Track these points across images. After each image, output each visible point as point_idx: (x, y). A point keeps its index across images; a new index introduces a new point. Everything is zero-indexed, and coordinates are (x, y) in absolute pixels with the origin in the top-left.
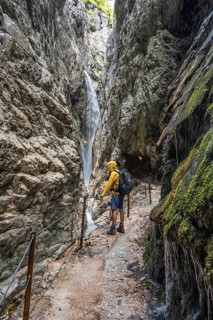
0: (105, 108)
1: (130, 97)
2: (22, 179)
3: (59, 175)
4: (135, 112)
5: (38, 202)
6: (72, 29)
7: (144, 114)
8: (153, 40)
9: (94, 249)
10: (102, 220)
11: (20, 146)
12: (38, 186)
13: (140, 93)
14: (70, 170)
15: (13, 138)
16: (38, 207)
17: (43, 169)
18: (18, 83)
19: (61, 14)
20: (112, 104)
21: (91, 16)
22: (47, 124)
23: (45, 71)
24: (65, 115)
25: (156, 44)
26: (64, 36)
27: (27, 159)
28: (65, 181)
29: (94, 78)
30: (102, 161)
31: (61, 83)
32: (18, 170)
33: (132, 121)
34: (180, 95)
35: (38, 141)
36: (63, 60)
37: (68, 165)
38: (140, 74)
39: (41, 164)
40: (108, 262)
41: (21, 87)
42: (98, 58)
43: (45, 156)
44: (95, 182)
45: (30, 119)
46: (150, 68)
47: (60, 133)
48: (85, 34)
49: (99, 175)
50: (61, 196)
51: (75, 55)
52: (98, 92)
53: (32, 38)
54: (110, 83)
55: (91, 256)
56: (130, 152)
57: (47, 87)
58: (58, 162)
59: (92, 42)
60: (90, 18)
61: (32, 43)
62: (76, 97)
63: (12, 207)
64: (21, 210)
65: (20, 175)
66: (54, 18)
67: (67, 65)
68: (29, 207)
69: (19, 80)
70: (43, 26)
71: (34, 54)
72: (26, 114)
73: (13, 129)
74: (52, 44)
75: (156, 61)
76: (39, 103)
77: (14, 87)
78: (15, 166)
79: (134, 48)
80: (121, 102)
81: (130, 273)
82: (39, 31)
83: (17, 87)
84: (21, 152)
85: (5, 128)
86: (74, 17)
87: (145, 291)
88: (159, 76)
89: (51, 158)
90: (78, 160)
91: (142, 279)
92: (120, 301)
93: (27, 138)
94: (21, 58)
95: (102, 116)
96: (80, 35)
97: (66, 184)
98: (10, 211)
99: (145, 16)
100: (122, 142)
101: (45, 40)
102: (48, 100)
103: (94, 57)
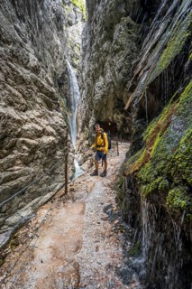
0: (84, 89)
1: (101, 78)
2: (23, 142)
3: (51, 138)
4: (105, 89)
5: (38, 158)
6: (53, 23)
7: (112, 90)
8: (118, 27)
9: (76, 194)
10: (85, 166)
11: (18, 117)
12: (36, 147)
13: (109, 74)
14: (60, 134)
15: (11, 111)
16: (39, 161)
17: (39, 134)
18: (10, 66)
19: (42, 8)
20: (88, 85)
21: (67, 11)
22: (39, 100)
23: (32, 56)
24: (52, 93)
25: (120, 30)
26: (48, 29)
27: (26, 127)
28: (57, 142)
29: (74, 66)
30: (83, 127)
31: (49, 70)
32: (19, 135)
33: (103, 96)
34: (145, 64)
35: (33, 113)
36: (49, 50)
37: (58, 131)
38: (108, 58)
39: (36, 131)
40: (87, 206)
41: (13, 70)
42: (76, 49)
43: (40, 125)
44: (79, 142)
45: (24, 96)
46: (116, 52)
47: (50, 107)
48: (64, 28)
49: (82, 136)
50: (55, 153)
51: (57, 46)
52: (77, 77)
53: (18, 26)
54: (86, 69)
55: (74, 201)
56: (102, 120)
57: (36, 70)
58: (50, 129)
59: (70, 35)
60: (67, 13)
61: (18, 31)
62: (62, 81)
63: (19, 162)
64: (26, 164)
65: (21, 139)
66: (36, 10)
67: (52, 54)
68: (32, 161)
69: (10, 63)
70: (27, 17)
71: (21, 40)
72: (21, 92)
73: (11, 104)
74: (38, 36)
75: (121, 45)
76: (30, 83)
77: (6, 69)
78: (16, 133)
79: (103, 36)
80: (94, 83)
81: (106, 215)
82: (24, 22)
83: (9, 69)
84: (19, 122)
85: (4, 104)
86: (54, 12)
87: (119, 234)
88: (123, 58)
89: (44, 126)
90: (65, 127)
91: (116, 222)
92: (97, 247)
93: (24, 111)
94: (9, 43)
95: (81, 95)
96: (60, 28)
97: (58, 144)
98: (18, 165)
99: (111, 4)
100: (96, 112)
101: (31, 31)
102: (37, 81)
103: (73, 48)
